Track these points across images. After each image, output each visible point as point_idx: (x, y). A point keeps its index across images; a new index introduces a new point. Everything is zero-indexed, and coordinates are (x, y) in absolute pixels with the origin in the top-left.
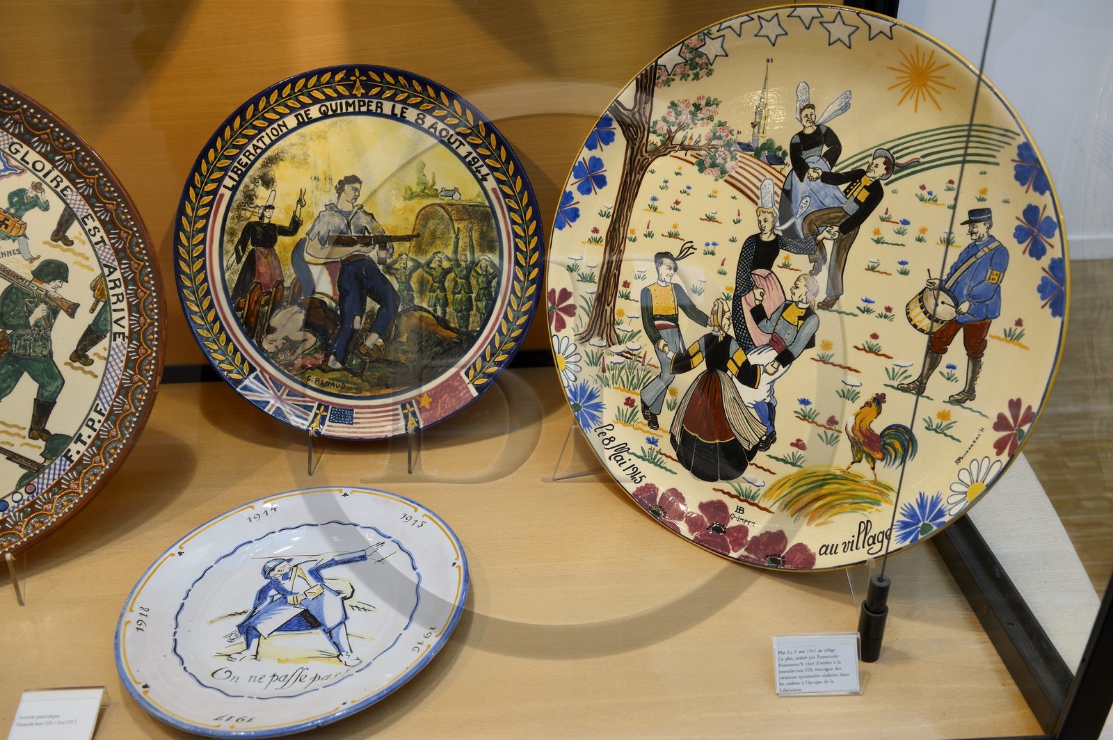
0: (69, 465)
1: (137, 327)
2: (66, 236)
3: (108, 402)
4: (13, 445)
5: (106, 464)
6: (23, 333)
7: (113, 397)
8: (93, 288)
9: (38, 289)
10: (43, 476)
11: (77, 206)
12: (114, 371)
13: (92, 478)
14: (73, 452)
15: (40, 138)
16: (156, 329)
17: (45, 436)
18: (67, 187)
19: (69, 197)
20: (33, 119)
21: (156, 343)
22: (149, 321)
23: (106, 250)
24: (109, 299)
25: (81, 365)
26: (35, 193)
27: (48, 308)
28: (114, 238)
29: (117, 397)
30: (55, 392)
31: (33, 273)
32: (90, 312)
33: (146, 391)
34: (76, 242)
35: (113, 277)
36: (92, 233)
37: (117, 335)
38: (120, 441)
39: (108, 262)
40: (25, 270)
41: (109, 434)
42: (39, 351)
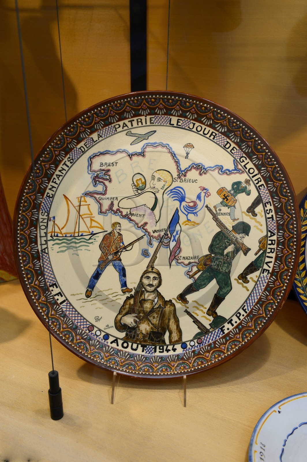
0: (222, 335)
1: (278, 269)
2: (254, 211)
3: (250, 306)
4: (198, 315)
5: (243, 341)
6: (219, 258)
7: (254, 304)
8: (260, 242)
9: (233, 236)
10: (208, 336)
11: (264, 196)
12: (258, 290)
13: (233, 346)
14: (225, 328)
15: (258, 156)
16: (290, 274)
17: (214, 315)
18: (263, 185)
19: (262, 190)
20: (258, 146)
21: (287, 282)
22: (286, 268)
23: (273, 223)
24: (266, 250)
25: (242, 282)
26: (245, 185)
27: (235, 247)
28: (279, 218)
29: (256, 304)
30: (226, 293)
31: (233, 227)
32: (255, 254)
33: (275, 307)
34: (258, 215)
35: (272, 238)
36: (268, 212)
37: (265, 271)
38: (253, 330)
39: (271, 229)
40: (229, 224)
41: (247, 324)
42: (224, 269)
